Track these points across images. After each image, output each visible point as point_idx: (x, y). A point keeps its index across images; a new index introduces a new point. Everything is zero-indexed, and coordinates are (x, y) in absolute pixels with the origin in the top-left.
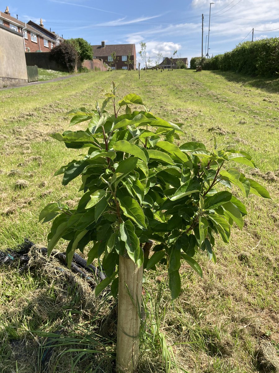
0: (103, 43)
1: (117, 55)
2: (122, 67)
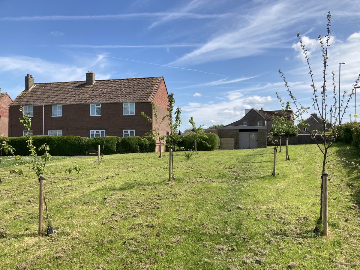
1: (113, 102)
2: (124, 130)
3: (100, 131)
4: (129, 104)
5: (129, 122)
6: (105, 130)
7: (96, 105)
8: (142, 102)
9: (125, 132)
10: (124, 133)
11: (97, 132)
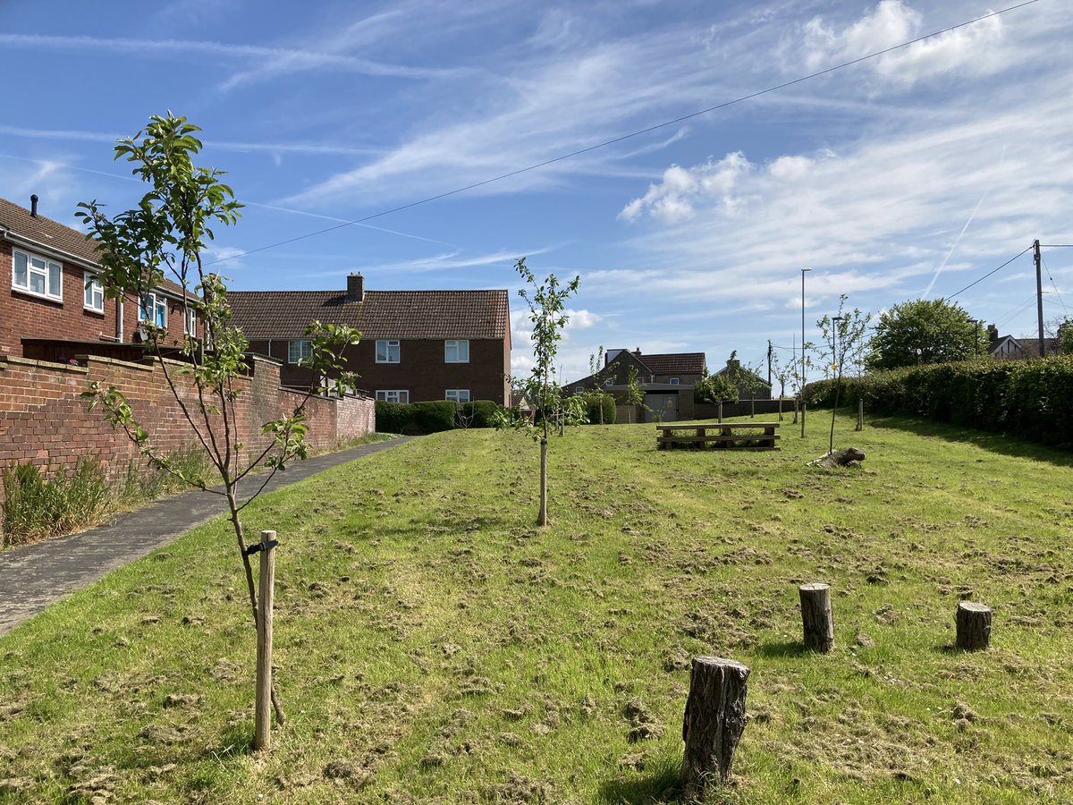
0: (355, 282)
1: (423, 337)
2: (447, 391)
3: (398, 392)
4: (457, 342)
5: (458, 375)
6: (408, 391)
7: (388, 342)
8: (483, 339)
9: (449, 393)
10: (447, 396)
11: (390, 394)
